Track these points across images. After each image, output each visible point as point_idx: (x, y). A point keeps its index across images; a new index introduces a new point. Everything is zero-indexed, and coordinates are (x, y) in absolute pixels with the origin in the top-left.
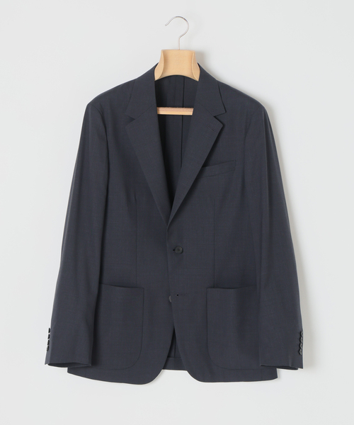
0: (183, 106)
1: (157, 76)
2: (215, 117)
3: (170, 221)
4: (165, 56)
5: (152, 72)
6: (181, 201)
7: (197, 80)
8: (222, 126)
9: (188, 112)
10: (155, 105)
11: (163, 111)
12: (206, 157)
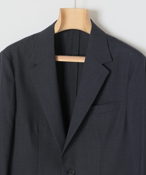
0: (79, 55)
1: (56, 30)
2: (103, 65)
3: (64, 150)
4: (63, 13)
5: (52, 27)
6: (73, 135)
7: (89, 33)
8: (108, 72)
9: (81, 60)
10: (54, 53)
11: (61, 59)
12: (94, 99)
